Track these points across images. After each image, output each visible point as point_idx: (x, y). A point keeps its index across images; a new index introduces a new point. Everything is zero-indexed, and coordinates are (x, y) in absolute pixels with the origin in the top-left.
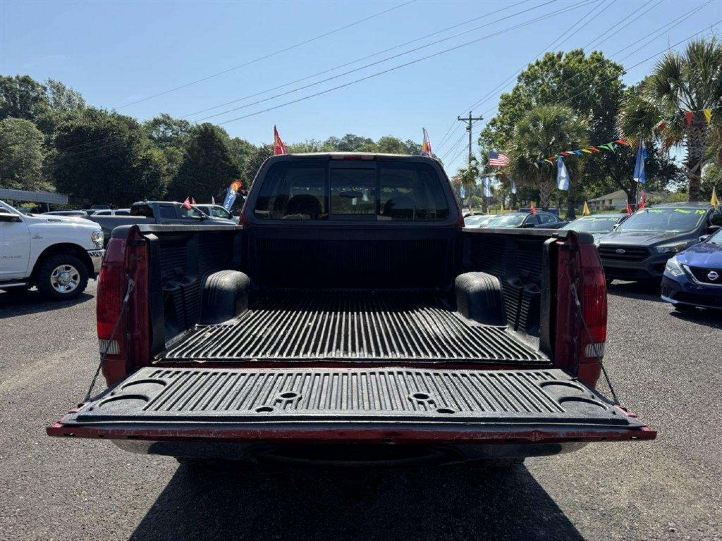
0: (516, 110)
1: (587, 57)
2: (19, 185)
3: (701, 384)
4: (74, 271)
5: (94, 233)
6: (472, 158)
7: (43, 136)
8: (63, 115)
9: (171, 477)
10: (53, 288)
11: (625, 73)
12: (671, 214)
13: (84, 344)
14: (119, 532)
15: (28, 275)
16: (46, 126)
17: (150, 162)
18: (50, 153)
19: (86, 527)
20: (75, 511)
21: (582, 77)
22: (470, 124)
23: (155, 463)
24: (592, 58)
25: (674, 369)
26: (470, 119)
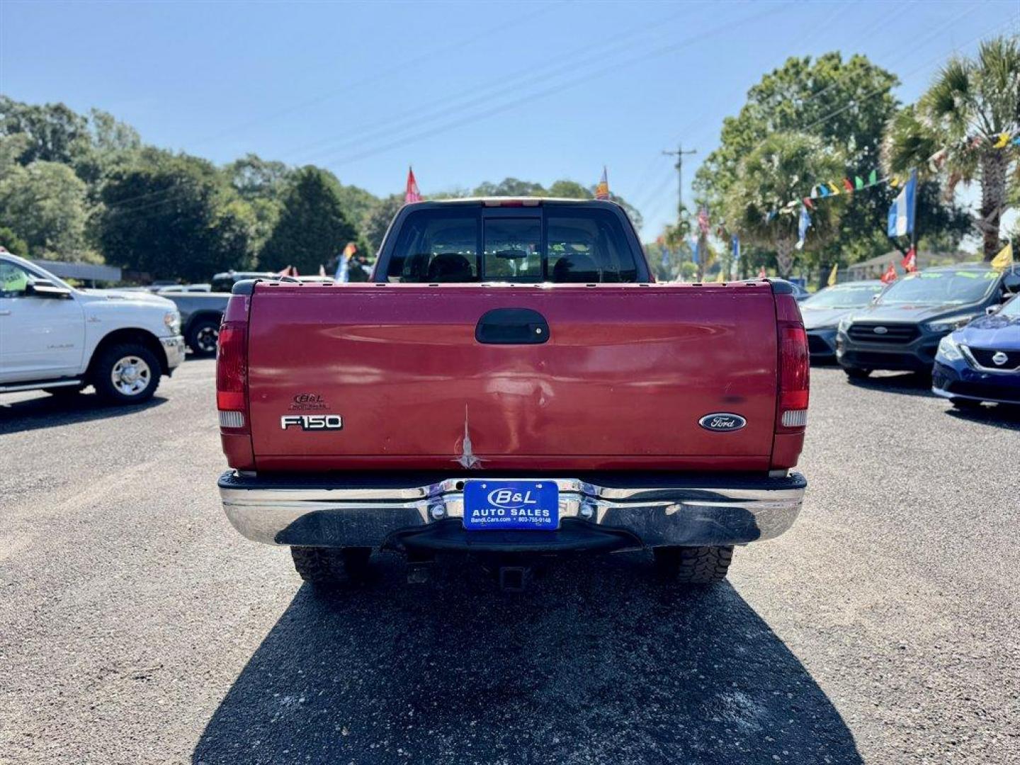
0: (744, 140)
1: (846, 62)
2: (53, 255)
3: (970, 494)
4: (142, 365)
5: (167, 315)
6: (682, 209)
7: (84, 186)
8: (112, 156)
9: (293, 597)
10: (114, 388)
11: (899, 84)
12: (952, 279)
13: (162, 455)
14: (236, 651)
15: (82, 370)
16: (88, 172)
17: (232, 221)
18: (96, 209)
19: (197, 647)
20: (181, 632)
21: (839, 91)
22: (680, 159)
23: (272, 582)
24: (854, 64)
25: (938, 477)
26: (680, 153)
